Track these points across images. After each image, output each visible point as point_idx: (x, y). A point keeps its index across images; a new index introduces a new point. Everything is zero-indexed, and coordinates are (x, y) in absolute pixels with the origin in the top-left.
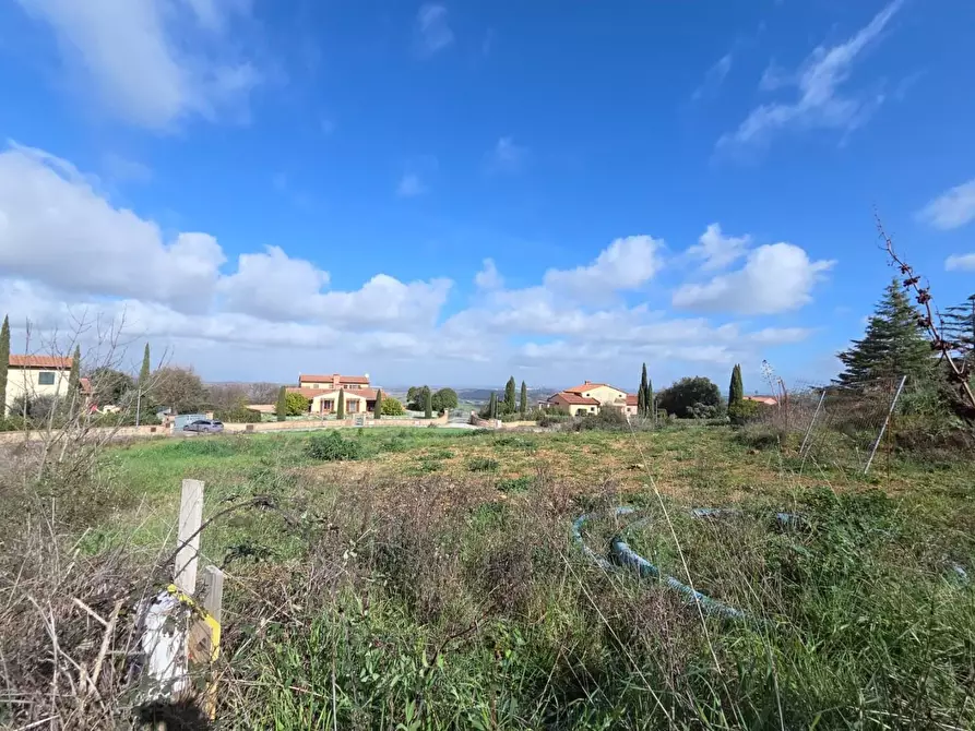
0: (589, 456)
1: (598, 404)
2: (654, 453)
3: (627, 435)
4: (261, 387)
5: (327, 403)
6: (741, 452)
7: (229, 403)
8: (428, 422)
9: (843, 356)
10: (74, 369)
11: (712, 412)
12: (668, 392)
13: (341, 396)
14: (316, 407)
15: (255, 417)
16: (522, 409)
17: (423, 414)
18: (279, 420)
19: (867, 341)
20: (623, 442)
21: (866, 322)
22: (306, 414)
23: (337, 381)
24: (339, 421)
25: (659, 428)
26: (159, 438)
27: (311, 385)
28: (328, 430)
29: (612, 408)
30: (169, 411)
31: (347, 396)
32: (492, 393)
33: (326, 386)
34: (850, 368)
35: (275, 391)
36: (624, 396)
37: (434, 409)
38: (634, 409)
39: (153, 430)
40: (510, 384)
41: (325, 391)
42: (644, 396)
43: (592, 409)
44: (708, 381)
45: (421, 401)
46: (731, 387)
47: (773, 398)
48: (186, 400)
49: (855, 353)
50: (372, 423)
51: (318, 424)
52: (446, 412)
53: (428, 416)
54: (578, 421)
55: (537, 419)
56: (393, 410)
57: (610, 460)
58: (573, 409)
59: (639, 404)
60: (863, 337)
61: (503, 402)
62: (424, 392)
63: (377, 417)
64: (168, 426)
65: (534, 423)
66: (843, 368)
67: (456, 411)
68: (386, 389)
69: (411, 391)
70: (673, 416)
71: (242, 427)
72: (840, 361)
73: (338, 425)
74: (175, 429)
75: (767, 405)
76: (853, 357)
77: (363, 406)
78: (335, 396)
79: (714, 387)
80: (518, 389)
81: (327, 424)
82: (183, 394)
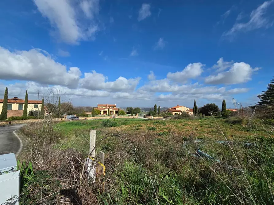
0: (182, 126)
1: (181, 112)
2: (201, 126)
3: (191, 120)
4: (88, 108)
5: (105, 112)
6: (228, 126)
7: (80, 112)
8: (132, 117)
9: (259, 96)
10: (43, 104)
11: (216, 114)
12: (202, 108)
13: (109, 110)
14: (102, 113)
15: (87, 116)
16: (159, 113)
17: (131, 115)
18: (93, 116)
19: (268, 91)
20: (191, 122)
21: (268, 86)
22: (100, 115)
23: (107, 106)
24: (108, 117)
25: (200, 119)
26: (63, 121)
27: (101, 107)
28: (106, 119)
29: (185, 113)
30: (65, 114)
31: (110, 110)
32: (150, 109)
33: (105, 107)
34: (262, 100)
35: (91, 109)
36: (189, 109)
37: (134, 113)
38: (192, 113)
39: (62, 119)
40: (155, 106)
41: (104, 109)
42: (195, 109)
43: (179, 113)
44: (215, 104)
45: (130, 111)
46: (222, 106)
47: (236, 109)
48: (69, 111)
49: (264, 95)
50: (117, 117)
51: (103, 117)
52: (137, 114)
53: (132, 115)
54: (175, 116)
55: (163, 116)
56: (123, 114)
57: (188, 128)
58: (174, 113)
59: (194, 112)
60: (266, 90)
61: (154, 111)
62: (131, 109)
63: (118, 116)
64: (65, 118)
65: (162, 117)
66: (259, 100)
67: (140, 114)
68: (121, 108)
69: (127, 108)
70: (204, 115)
71: (84, 118)
72: (258, 98)
73: (108, 118)
74: (67, 119)
75: (234, 112)
76: (263, 96)
77: (115, 113)
78: (107, 110)
79: (217, 106)
80: (158, 108)
81: (105, 117)
82: (69, 110)
